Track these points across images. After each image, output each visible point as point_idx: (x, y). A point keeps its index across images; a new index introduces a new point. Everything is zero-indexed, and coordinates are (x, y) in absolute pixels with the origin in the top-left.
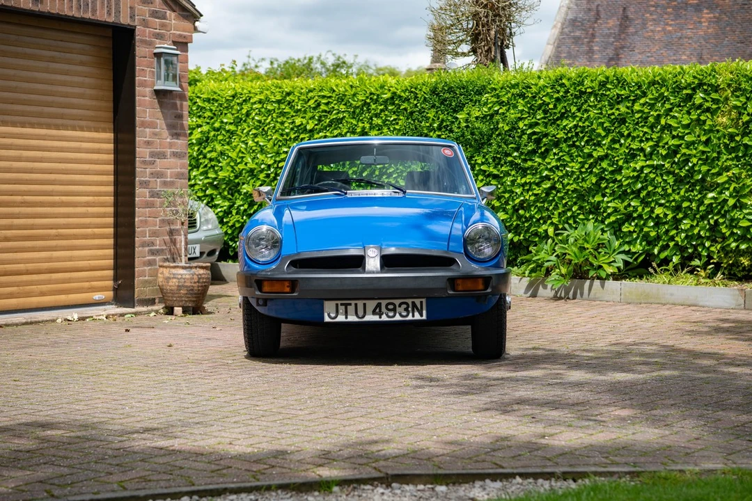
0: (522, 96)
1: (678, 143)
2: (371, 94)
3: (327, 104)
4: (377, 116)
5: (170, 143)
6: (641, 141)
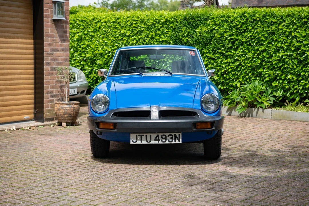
0: (226, 21)
1: (300, 45)
2: (156, 19)
3: (136, 24)
4: (159, 30)
5: (61, 44)
6: (282, 43)
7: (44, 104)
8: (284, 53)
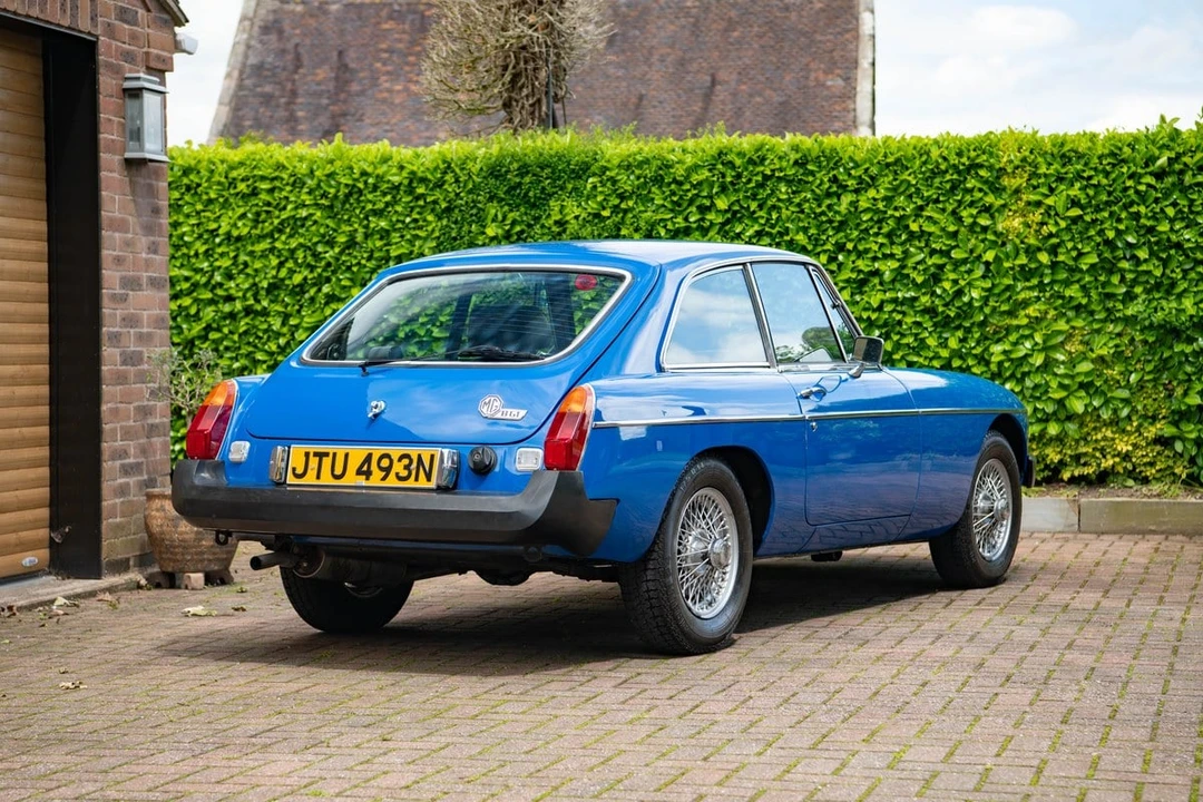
1: (940, 262)
2: (364, 174)
3: (271, 191)
4: (378, 213)
5: (146, 260)
6: (875, 259)
7: (104, 504)
8: (885, 292)
